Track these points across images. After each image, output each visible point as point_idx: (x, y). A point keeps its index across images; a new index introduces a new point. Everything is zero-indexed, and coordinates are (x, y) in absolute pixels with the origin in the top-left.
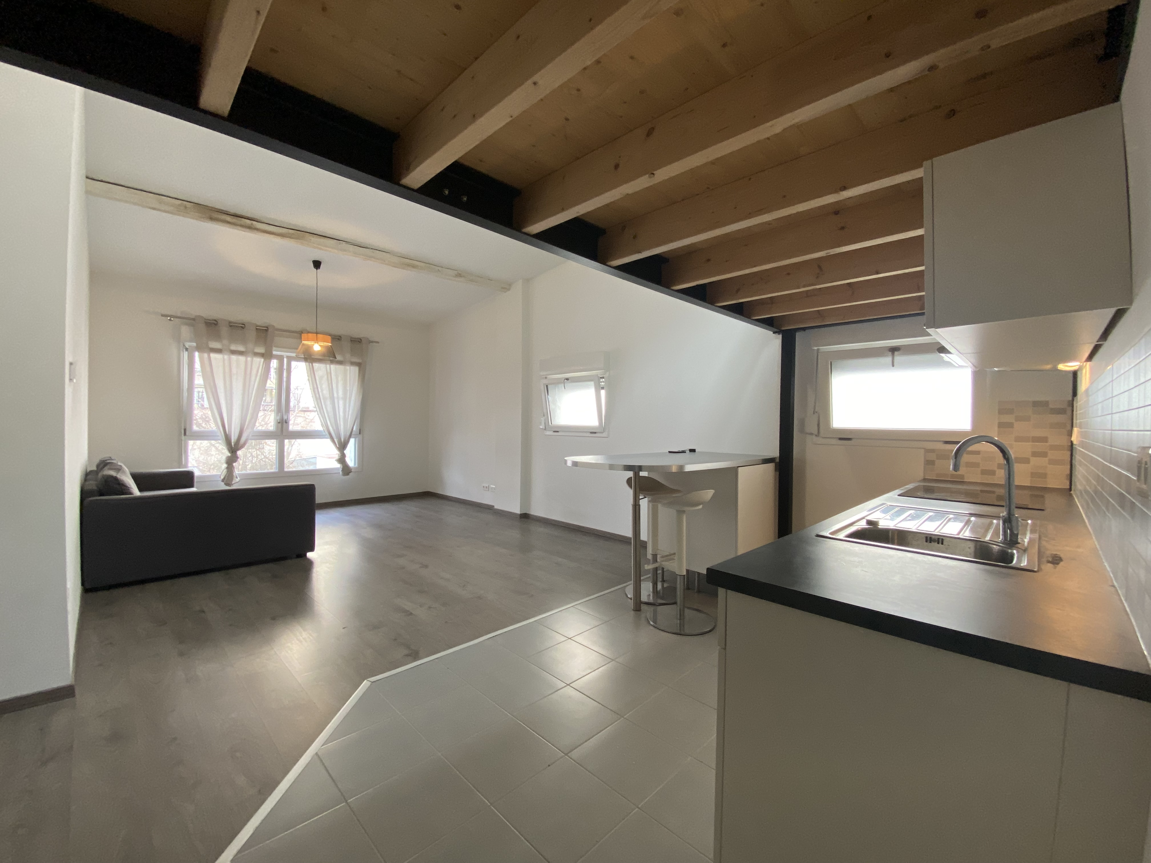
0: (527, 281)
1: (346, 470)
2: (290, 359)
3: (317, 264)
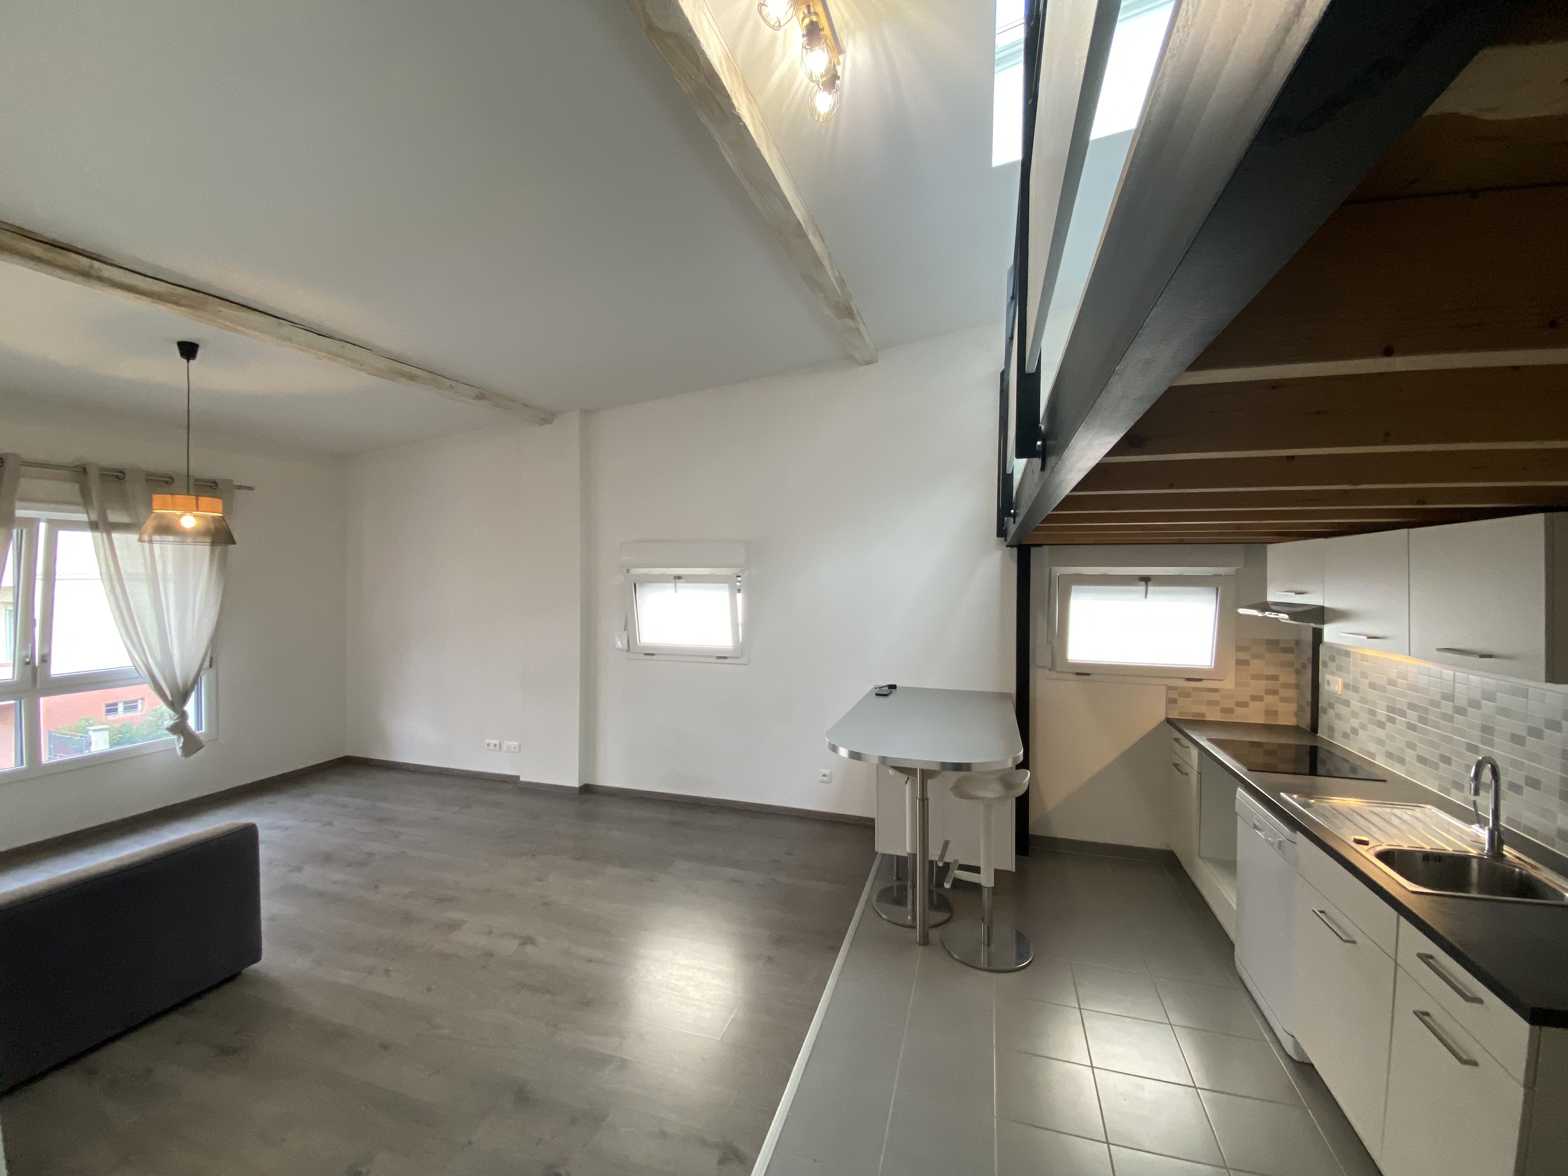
0: (587, 413)
1: (192, 744)
2: (55, 526)
3: (188, 350)
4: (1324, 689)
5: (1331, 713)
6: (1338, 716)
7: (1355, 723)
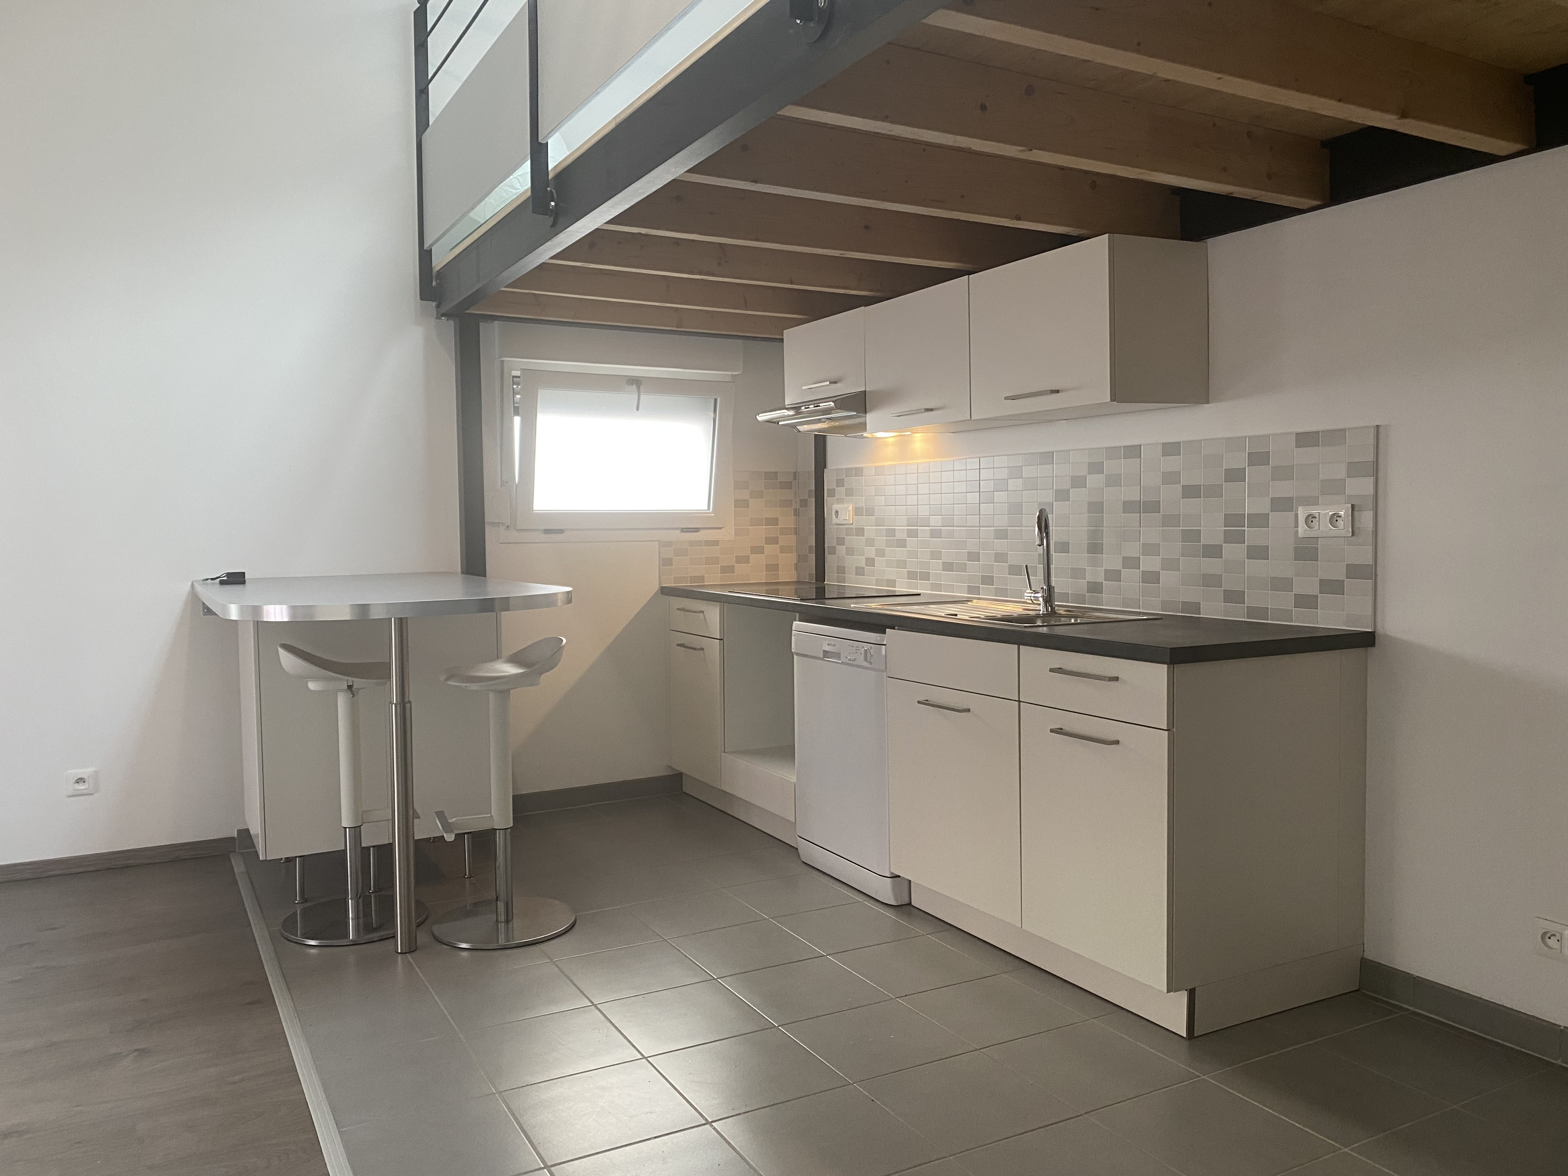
4: (832, 521)
5: (841, 550)
6: (850, 551)
7: (871, 552)
